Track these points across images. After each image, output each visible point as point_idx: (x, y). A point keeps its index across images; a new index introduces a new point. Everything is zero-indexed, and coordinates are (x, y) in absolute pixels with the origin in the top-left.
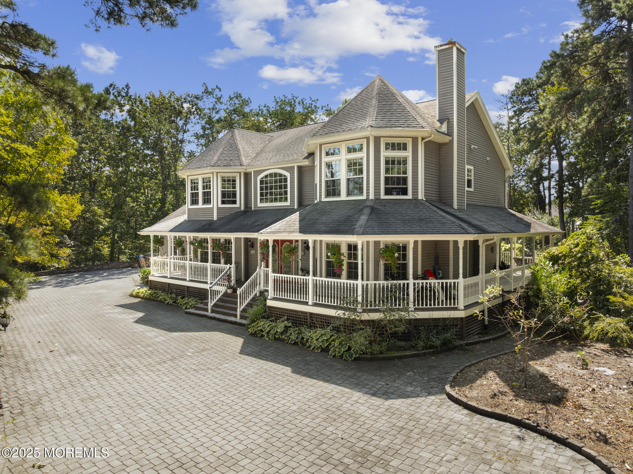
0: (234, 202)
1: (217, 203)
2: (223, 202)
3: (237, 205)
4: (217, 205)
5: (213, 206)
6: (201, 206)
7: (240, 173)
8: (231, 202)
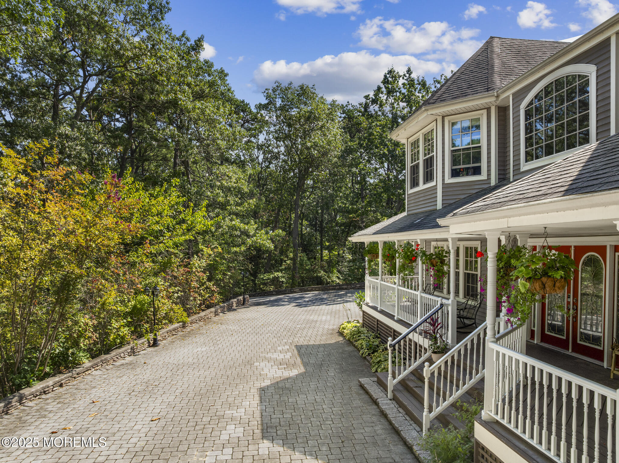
0: (477, 171)
1: (443, 176)
2: (455, 173)
3: (483, 176)
4: (443, 180)
5: (438, 182)
6: (422, 186)
7: (488, 109)
8: (471, 171)
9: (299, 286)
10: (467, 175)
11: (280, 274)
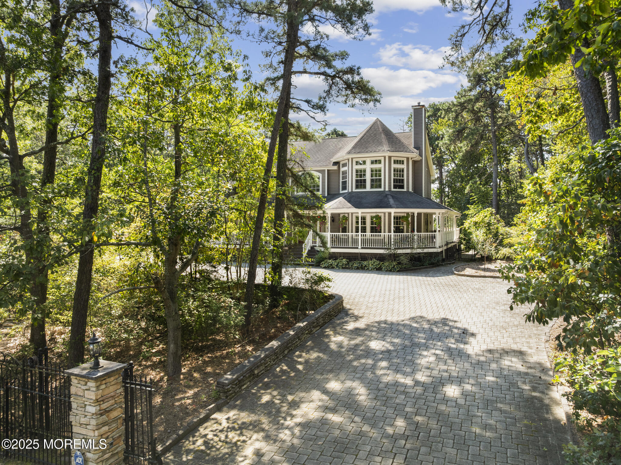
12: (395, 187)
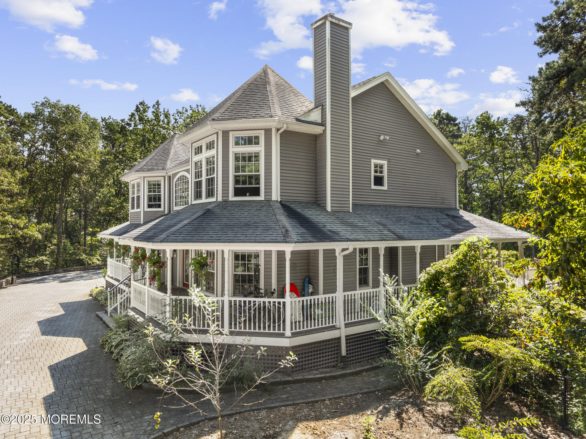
0: (159, 206)
1: (144, 207)
2: (150, 206)
3: (162, 209)
4: (144, 209)
5: (141, 210)
6: (135, 210)
7: (164, 177)
8: (157, 206)
9: (63, 267)
10: (156, 207)
11: (44, 258)
12: (238, 192)
